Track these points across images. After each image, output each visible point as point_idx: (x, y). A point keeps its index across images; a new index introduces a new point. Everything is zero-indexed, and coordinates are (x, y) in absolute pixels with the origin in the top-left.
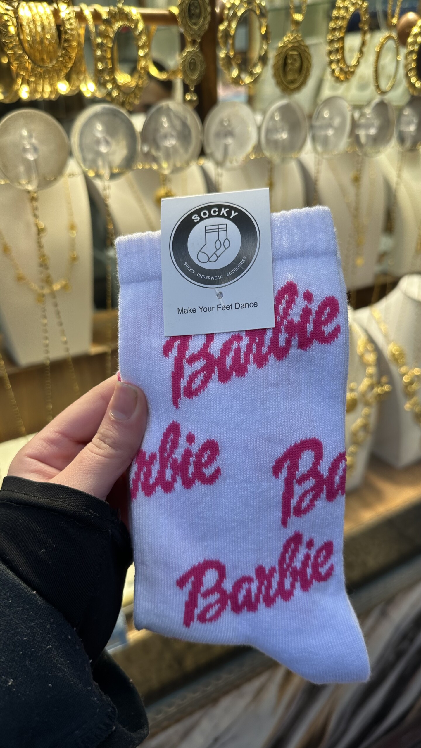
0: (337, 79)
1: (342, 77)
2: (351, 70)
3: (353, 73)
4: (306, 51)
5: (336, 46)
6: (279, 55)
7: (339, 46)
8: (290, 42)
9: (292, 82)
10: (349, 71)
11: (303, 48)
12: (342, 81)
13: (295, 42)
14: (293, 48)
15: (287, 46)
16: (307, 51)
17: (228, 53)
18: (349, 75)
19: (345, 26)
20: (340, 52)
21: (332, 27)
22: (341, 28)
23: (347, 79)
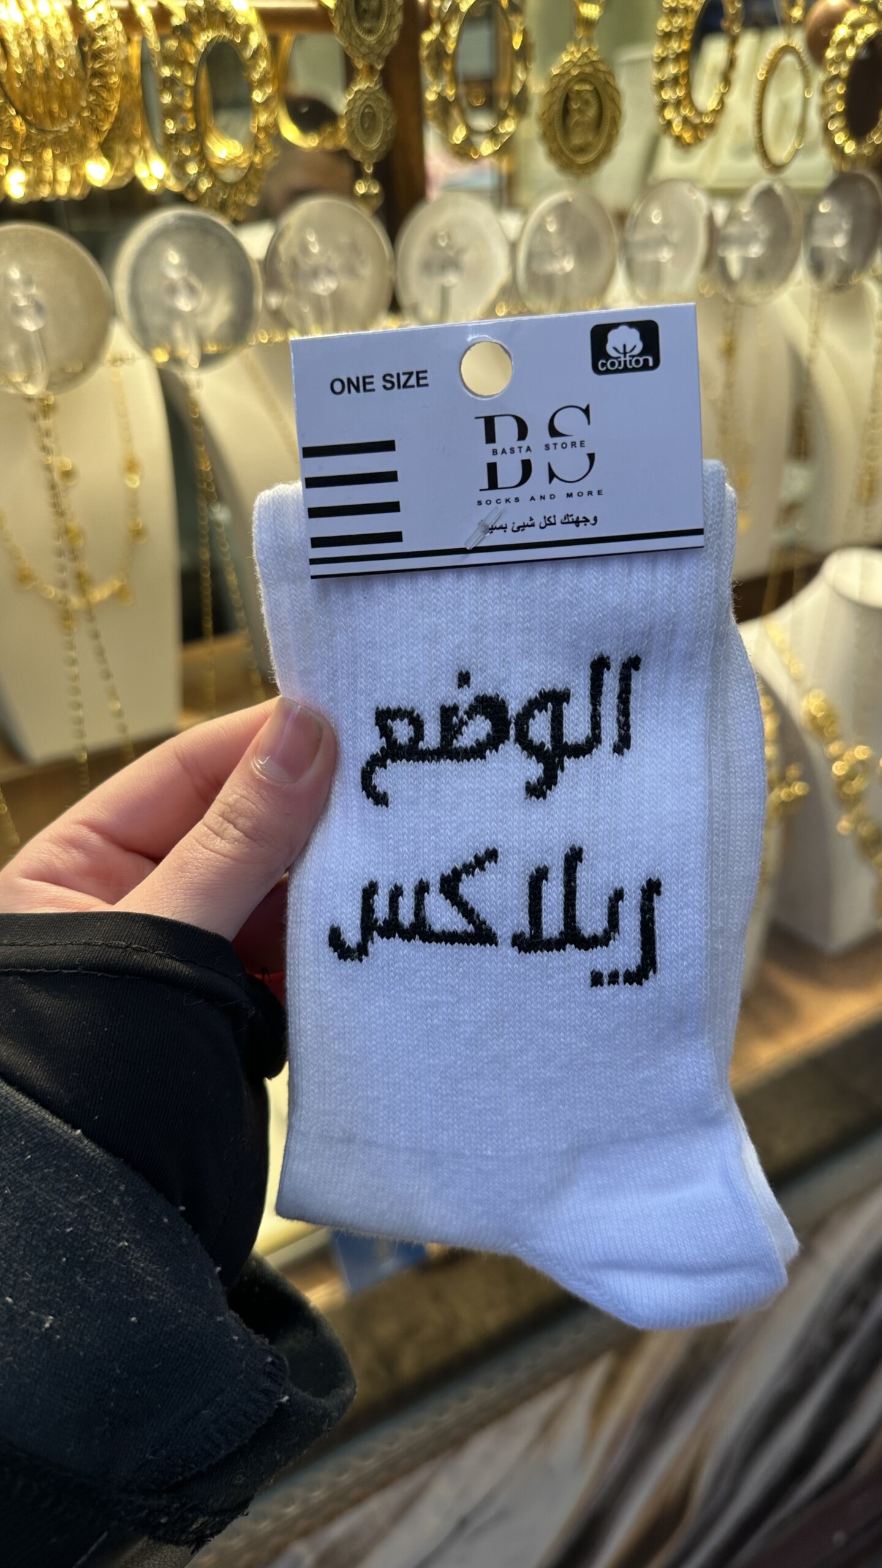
0: (678, 139)
1: (687, 136)
2: (707, 120)
3: (711, 127)
4: (608, 83)
5: (672, 70)
6: (551, 92)
7: (680, 70)
8: (573, 64)
9: (582, 150)
10: (702, 123)
11: (602, 76)
12: (689, 145)
13: (586, 64)
14: (582, 78)
15: (568, 72)
16: (612, 83)
17: (443, 90)
18: (702, 132)
19: (690, 27)
20: (683, 82)
21: (663, 31)
22: (681, 31)
23: (698, 140)
